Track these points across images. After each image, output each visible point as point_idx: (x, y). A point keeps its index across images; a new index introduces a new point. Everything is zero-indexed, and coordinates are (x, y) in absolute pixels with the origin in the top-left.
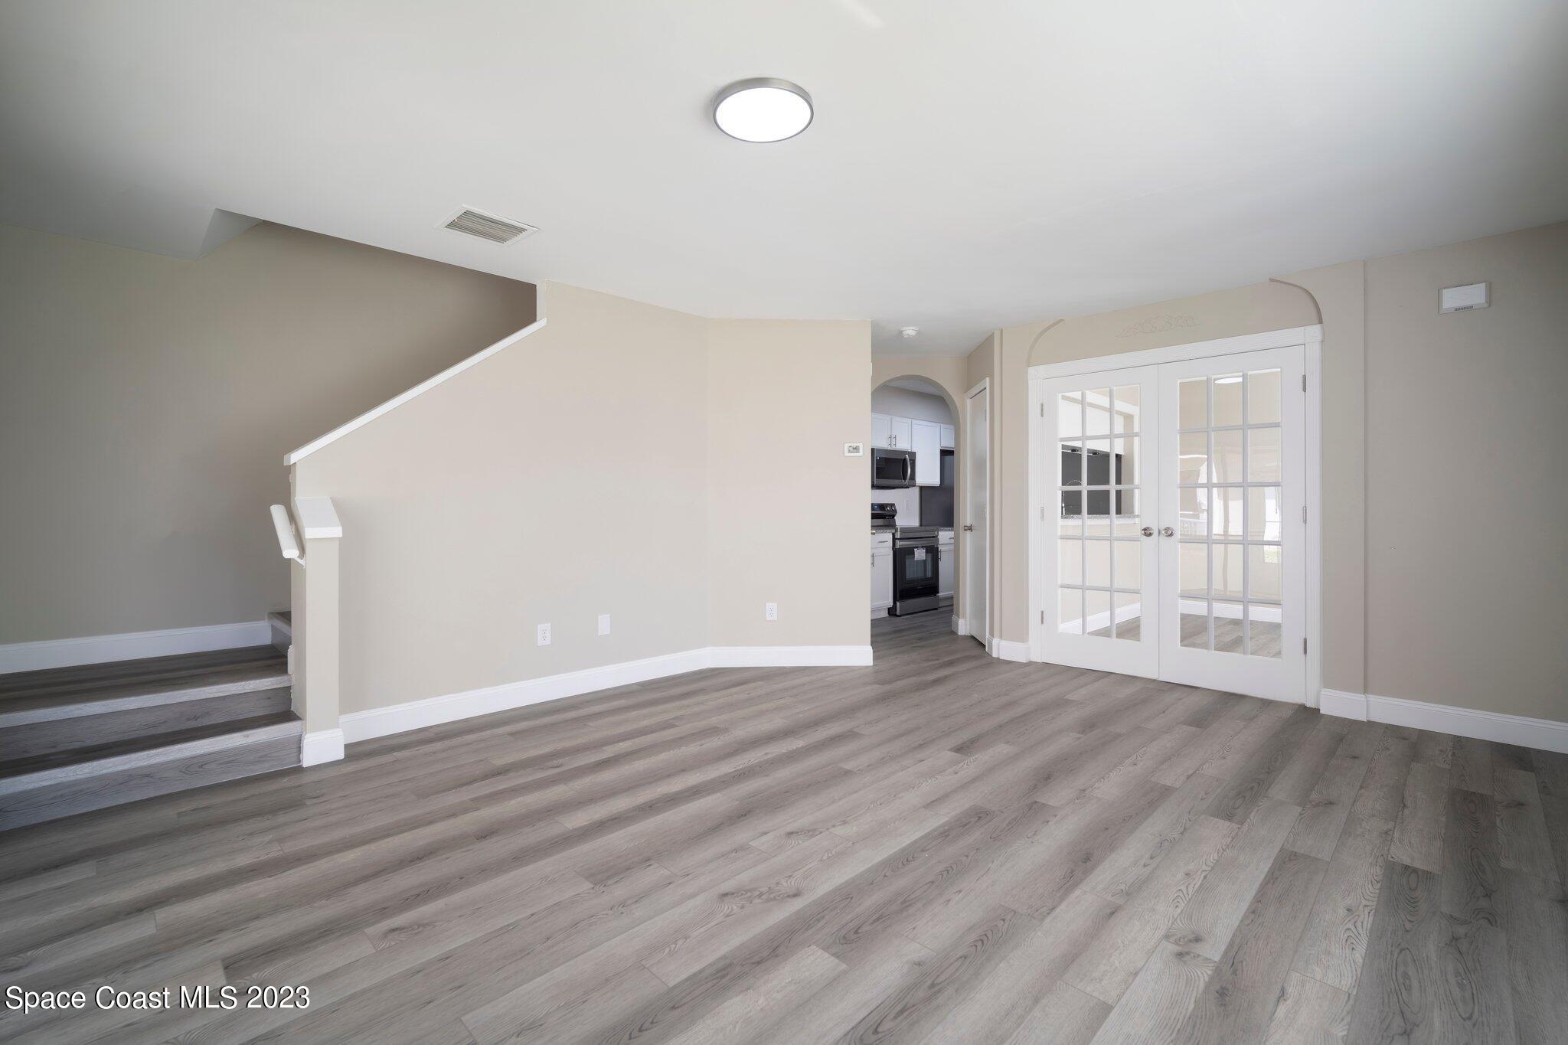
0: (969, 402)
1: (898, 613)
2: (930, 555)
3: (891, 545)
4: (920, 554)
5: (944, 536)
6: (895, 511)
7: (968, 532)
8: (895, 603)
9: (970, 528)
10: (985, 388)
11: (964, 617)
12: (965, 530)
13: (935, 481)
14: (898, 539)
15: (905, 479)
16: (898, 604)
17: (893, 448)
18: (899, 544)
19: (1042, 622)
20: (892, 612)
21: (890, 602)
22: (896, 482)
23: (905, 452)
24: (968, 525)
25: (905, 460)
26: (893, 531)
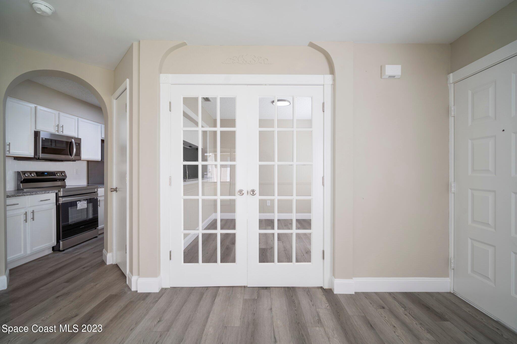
0: (115, 102)
1: (61, 248)
2: (91, 205)
3: (55, 201)
4: (82, 205)
5: (101, 191)
6: (65, 176)
7: (114, 192)
8: (58, 241)
9: (116, 190)
10: (126, 89)
11: (111, 251)
12: (112, 191)
13: (98, 157)
14: (61, 197)
15: (71, 155)
16: (61, 243)
17: (61, 133)
18: (61, 200)
19: (170, 259)
20: (55, 249)
21: (54, 242)
22: (63, 157)
23: (72, 138)
24: (114, 187)
25: (71, 143)
26: (57, 191)
